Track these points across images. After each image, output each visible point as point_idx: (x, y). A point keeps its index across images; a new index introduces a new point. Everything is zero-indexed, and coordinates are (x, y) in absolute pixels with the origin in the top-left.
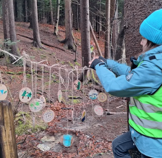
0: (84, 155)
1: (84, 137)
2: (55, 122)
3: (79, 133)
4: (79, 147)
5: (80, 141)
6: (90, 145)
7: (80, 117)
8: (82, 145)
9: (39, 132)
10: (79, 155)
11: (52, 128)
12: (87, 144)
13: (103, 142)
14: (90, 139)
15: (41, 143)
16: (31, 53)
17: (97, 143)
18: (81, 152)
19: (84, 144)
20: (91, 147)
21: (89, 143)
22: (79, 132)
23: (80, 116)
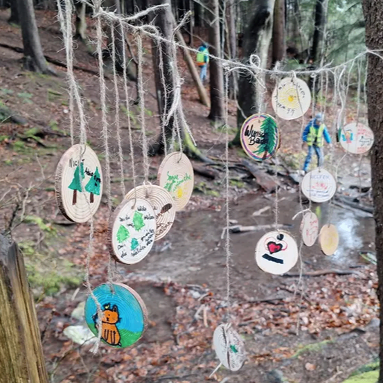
0: (195, 346)
1: (185, 297)
2: (105, 262)
3: (171, 288)
4: (177, 325)
5: (178, 308)
6: (205, 316)
7: (167, 244)
8: (184, 318)
9: (65, 293)
10: (179, 347)
11: (98, 278)
12: (197, 316)
13: (236, 305)
14: (203, 301)
15: (73, 322)
16: (21, 86)
17: (220, 310)
18: (183, 337)
19: (190, 314)
20: (209, 323)
21: (202, 311)
22: (171, 284)
23: (168, 242)
